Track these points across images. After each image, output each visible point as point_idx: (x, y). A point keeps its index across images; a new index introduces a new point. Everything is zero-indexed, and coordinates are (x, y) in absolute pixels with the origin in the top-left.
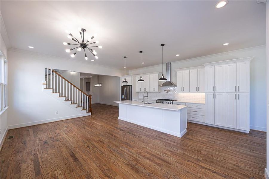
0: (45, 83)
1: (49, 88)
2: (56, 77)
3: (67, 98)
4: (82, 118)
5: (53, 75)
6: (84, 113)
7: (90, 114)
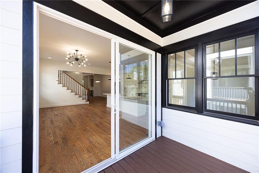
0: (58, 80)
1: (61, 83)
2: (65, 76)
3: (72, 91)
4: (82, 105)
5: (63, 74)
6: (84, 102)
7: (88, 103)
